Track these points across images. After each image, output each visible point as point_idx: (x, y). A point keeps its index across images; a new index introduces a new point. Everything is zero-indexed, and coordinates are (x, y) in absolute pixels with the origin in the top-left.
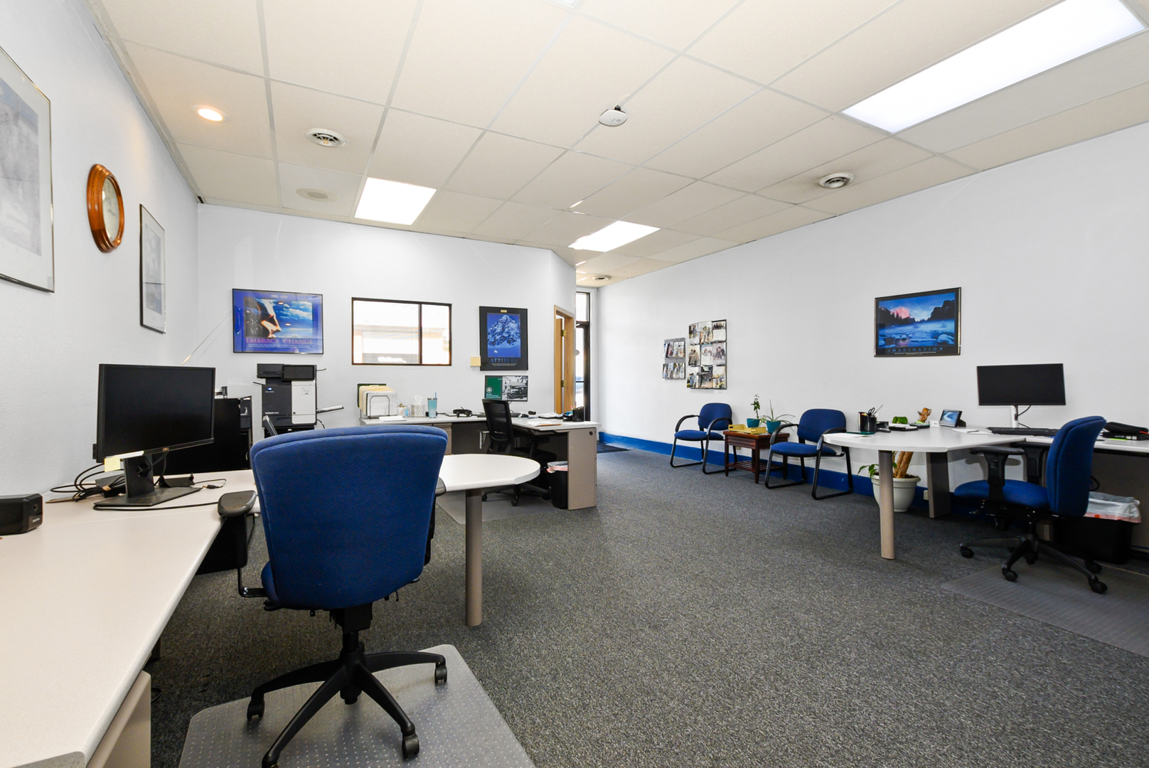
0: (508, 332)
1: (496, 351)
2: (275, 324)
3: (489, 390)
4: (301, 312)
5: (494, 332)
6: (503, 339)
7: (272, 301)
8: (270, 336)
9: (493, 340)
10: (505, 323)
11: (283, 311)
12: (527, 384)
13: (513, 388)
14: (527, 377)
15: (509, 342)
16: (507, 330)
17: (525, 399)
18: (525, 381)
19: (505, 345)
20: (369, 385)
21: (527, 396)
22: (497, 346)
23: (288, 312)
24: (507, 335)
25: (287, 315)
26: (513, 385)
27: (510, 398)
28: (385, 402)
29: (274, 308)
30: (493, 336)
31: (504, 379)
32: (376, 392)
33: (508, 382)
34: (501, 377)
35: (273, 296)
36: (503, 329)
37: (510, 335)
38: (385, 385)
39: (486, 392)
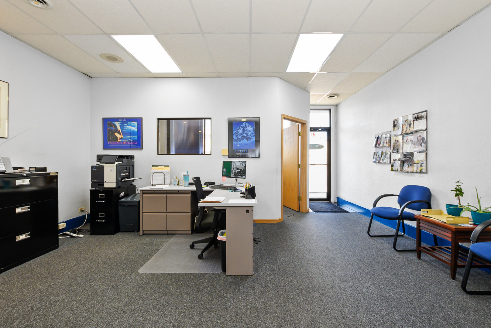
0: (246, 133)
1: (238, 146)
2: (121, 135)
3: (225, 170)
4: (132, 127)
5: (237, 133)
6: (244, 137)
7: (119, 123)
8: (118, 141)
9: (237, 139)
10: (244, 127)
11: (124, 127)
12: (245, 167)
13: (237, 169)
14: (246, 162)
15: (247, 139)
16: (246, 132)
17: (244, 177)
18: (244, 165)
19: (245, 141)
20: (158, 166)
21: (245, 175)
22: (239, 142)
23: (126, 128)
24: (246, 135)
25: (126, 130)
26: (238, 167)
27: (236, 176)
28: (162, 177)
29: (120, 126)
30: (237, 136)
31: (233, 164)
32: (156, 171)
33: (235, 165)
34: (231, 162)
35: (120, 120)
36: (243, 132)
37: (248, 135)
38: (168, 166)
39: (223, 172)
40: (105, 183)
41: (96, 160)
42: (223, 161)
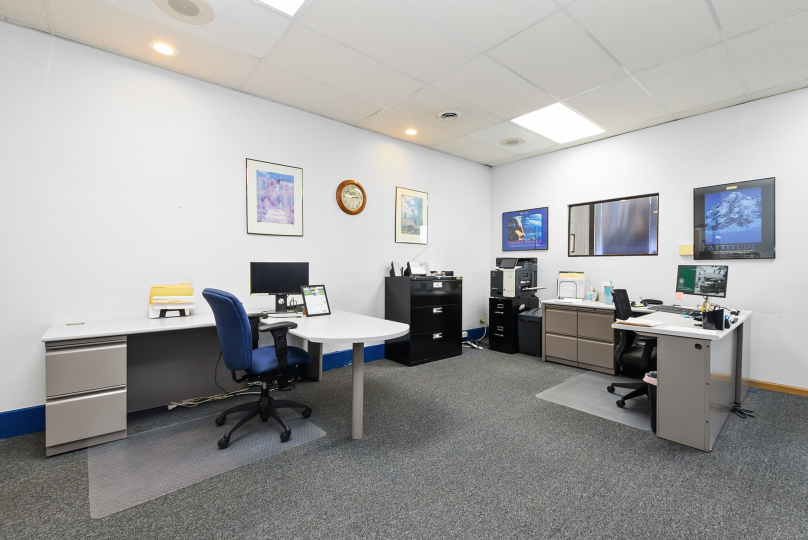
0: (738, 213)
1: (718, 237)
2: (522, 232)
3: (682, 281)
4: (535, 221)
5: (715, 214)
6: (733, 220)
7: (520, 217)
8: (519, 240)
9: (714, 225)
10: (734, 202)
11: (526, 222)
12: (726, 276)
13: (708, 280)
14: (727, 267)
15: (740, 224)
16: (736, 210)
17: (722, 294)
18: (723, 272)
19: (734, 228)
20: (567, 272)
21: (725, 292)
22: (721, 231)
23: (528, 222)
24: (737, 216)
25: (528, 225)
26: (708, 276)
27: (704, 292)
28: (572, 287)
29: (521, 221)
30: (714, 219)
31: (698, 271)
32: (565, 279)
33: (702, 272)
34: (695, 267)
35: (521, 214)
36: (731, 210)
37: (742, 216)
38: (583, 273)
39: (678, 284)
40: (504, 292)
41: (495, 264)
42: (679, 266)
